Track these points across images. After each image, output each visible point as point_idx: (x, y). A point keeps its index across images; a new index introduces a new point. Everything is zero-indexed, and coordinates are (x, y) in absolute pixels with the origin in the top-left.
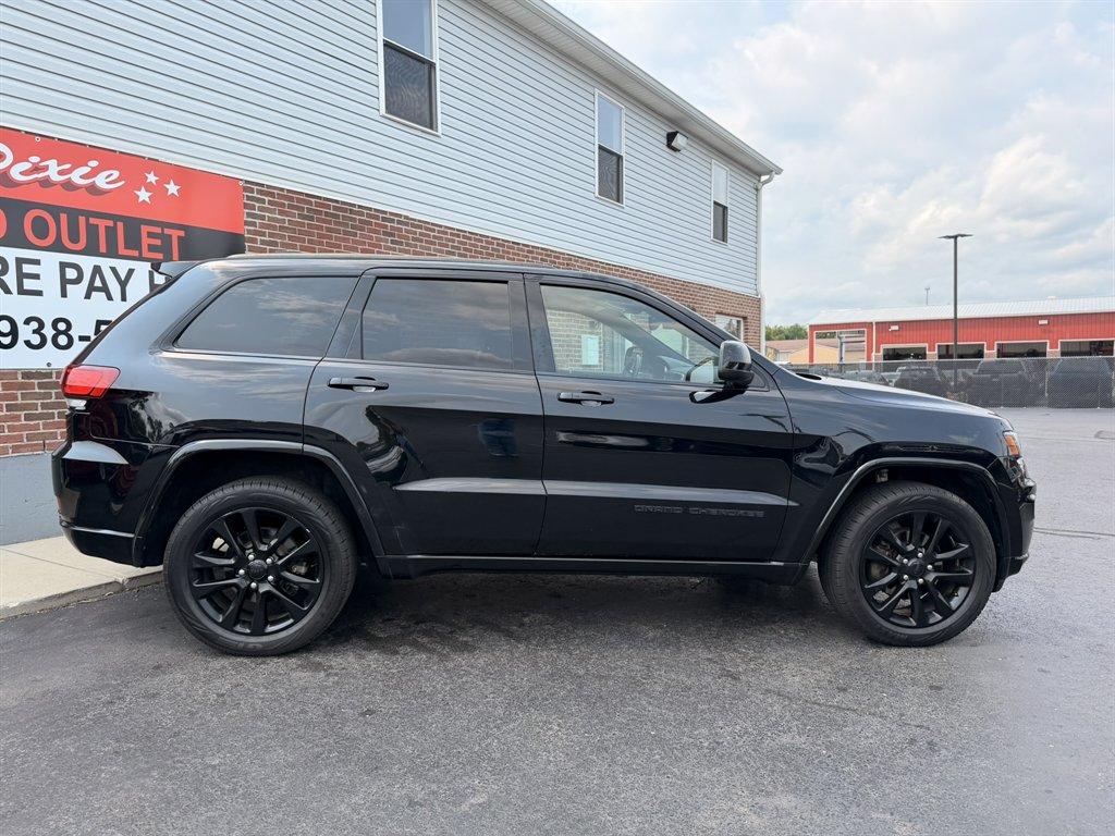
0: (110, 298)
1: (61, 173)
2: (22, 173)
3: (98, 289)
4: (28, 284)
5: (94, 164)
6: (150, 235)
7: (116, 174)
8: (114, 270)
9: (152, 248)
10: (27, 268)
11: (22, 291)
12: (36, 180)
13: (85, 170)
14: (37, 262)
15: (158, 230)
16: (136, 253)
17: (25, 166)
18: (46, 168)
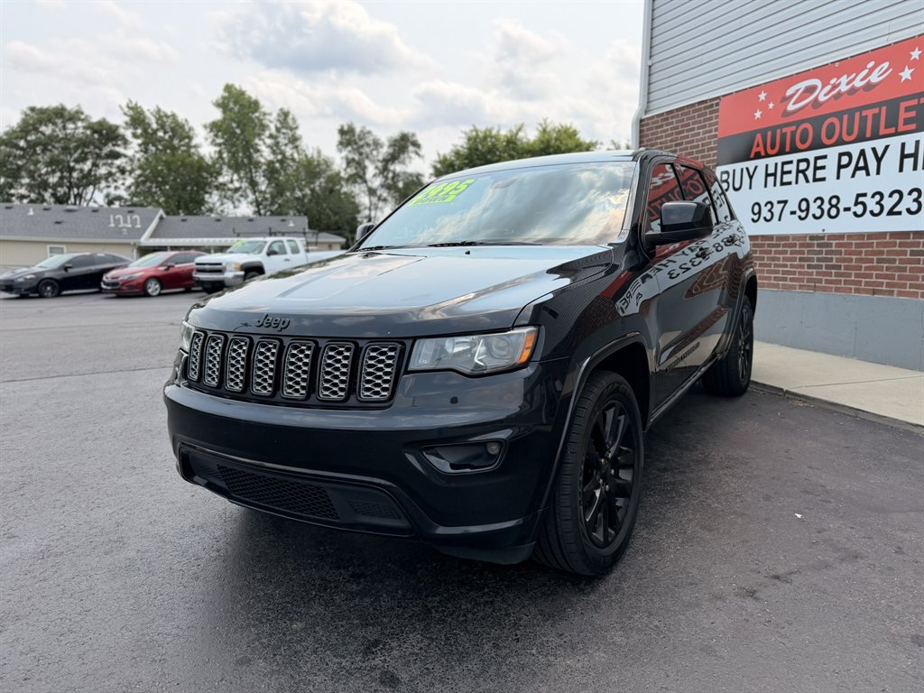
0: (868, 174)
1: (848, 84)
2: (825, 95)
3: (861, 168)
4: (820, 174)
5: (871, 64)
6: (907, 109)
7: (886, 65)
8: (874, 150)
9: (907, 122)
10: (820, 163)
11: (815, 180)
12: (833, 96)
13: (865, 72)
14: (825, 157)
15: (915, 102)
16: (892, 130)
17: (829, 87)
18: (839, 84)
